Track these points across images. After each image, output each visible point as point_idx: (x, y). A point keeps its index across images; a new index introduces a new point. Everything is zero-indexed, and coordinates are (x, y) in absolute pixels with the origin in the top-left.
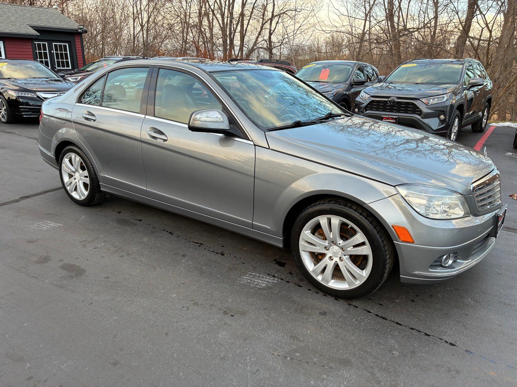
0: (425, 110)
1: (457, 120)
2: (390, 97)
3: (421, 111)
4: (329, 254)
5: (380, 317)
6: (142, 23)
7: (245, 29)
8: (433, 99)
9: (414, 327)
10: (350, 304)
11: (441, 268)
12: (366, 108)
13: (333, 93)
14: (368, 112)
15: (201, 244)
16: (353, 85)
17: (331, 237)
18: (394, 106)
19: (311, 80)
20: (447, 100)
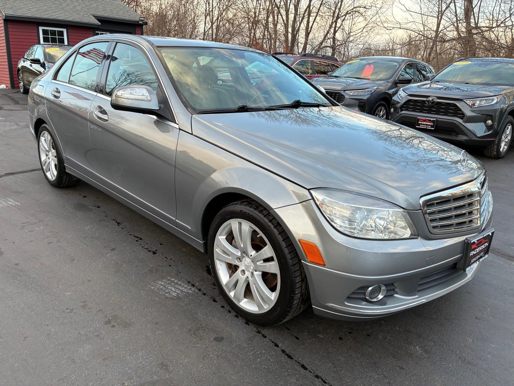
0: (468, 113)
1: (510, 127)
2: (429, 96)
3: (463, 114)
4: (242, 268)
5: (287, 354)
6: (212, 19)
7: (310, 27)
8: (480, 101)
9: (320, 375)
10: (259, 332)
11: (365, 303)
12: (402, 108)
13: (372, 91)
14: (403, 112)
15: (141, 239)
16: (397, 83)
17: (242, 246)
18: (432, 107)
19: (354, 77)
20: (497, 103)
